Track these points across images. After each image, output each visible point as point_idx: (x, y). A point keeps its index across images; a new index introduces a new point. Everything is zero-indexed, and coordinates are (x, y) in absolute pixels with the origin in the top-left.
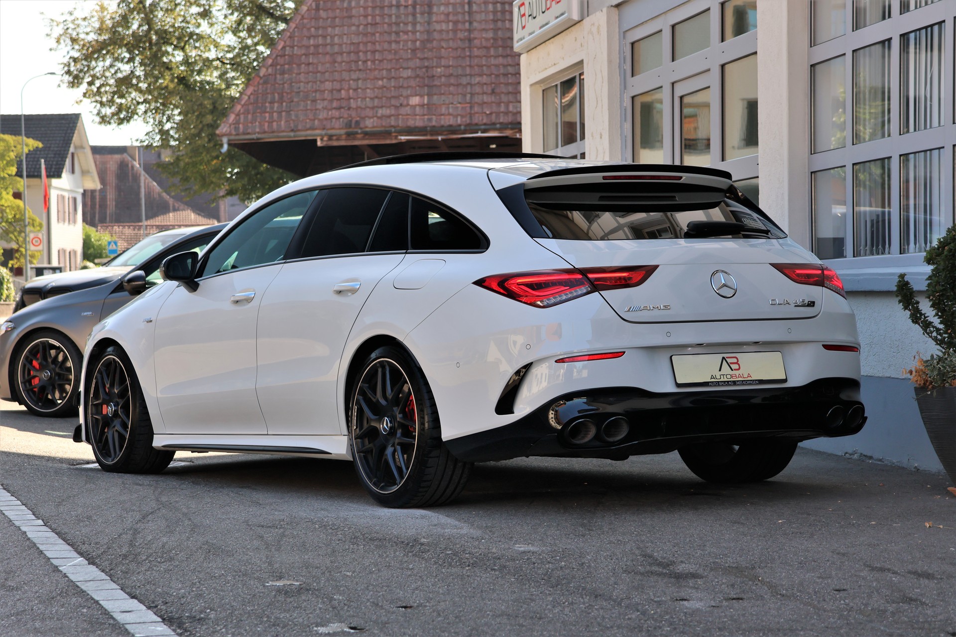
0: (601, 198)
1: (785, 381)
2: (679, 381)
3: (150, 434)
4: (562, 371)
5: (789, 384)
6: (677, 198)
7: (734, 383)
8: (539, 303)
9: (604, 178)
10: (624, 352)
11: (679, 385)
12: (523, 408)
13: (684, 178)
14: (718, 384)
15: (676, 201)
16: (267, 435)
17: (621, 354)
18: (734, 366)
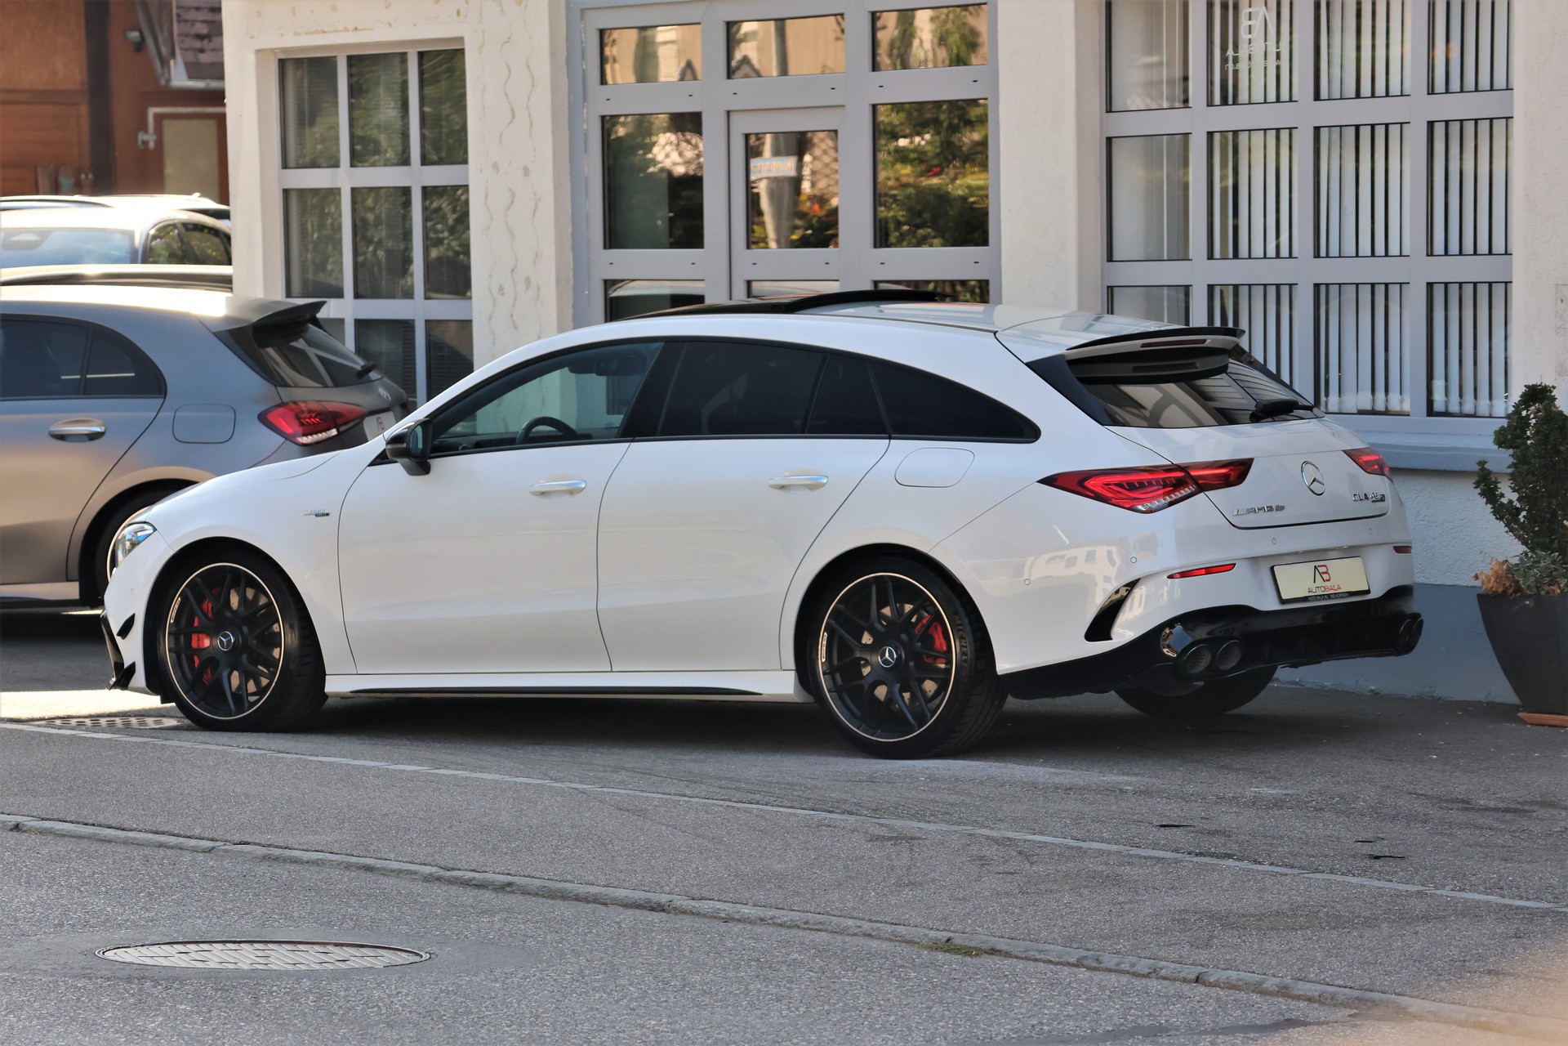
0: (1136, 369)
1: (1368, 592)
2: (1284, 597)
3: (320, 674)
4: (1166, 589)
5: (1373, 595)
6: (1198, 365)
7: (1329, 596)
8: (1140, 507)
9: (1144, 345)
10: (1234, 564)
11: (1283, 602)
12: (1124, 632)
13: (1208, 341)
14: (1316, 598)
15: (1197, 368)
16: (612, 671)
17: (1229, 567)
18: (1326, 577)
